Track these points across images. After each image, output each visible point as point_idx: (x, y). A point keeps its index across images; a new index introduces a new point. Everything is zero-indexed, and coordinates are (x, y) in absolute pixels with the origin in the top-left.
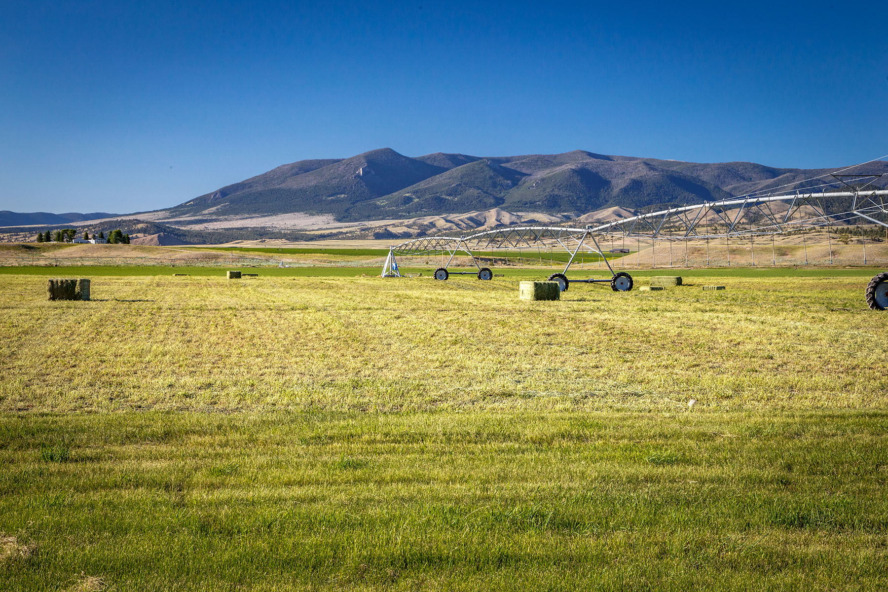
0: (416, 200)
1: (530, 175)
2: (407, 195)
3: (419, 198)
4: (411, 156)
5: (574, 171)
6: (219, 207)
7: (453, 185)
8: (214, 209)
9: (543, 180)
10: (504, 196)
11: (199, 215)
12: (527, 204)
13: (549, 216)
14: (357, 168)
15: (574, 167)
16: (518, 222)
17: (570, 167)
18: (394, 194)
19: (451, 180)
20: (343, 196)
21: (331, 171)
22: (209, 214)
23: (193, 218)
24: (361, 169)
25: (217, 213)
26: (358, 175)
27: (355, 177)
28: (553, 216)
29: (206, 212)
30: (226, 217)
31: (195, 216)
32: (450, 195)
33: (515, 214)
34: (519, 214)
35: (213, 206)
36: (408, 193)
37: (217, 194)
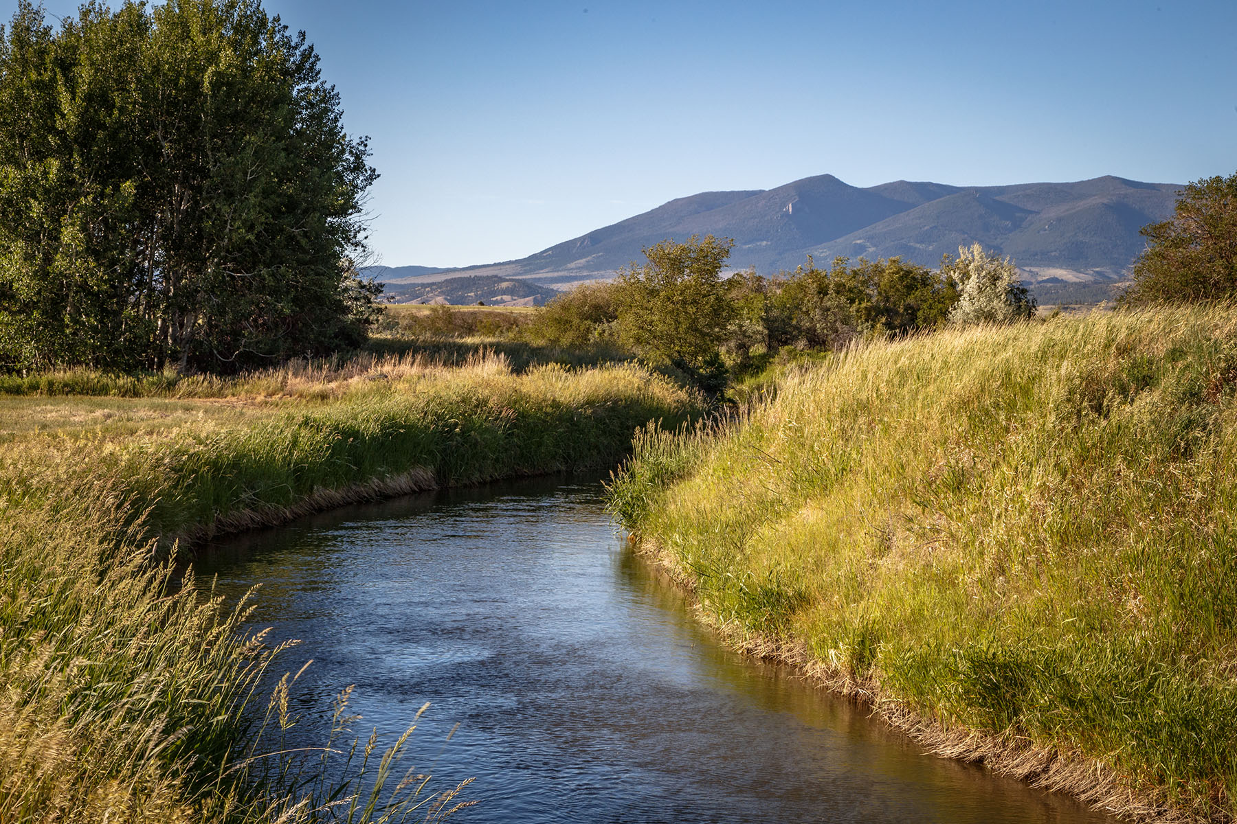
0: (872, 249)
1: (1038, 213)
2: (858, 242)
3: (875, 246)
4: (859, 186)
5: (1106, 206)
6: (589, 258)
7: (926, 228)
8: (583, 261)
9: (1059, 220)
10: (1001, 244)
11: (562, 270)
12: (1036, 254)
13: (1075, 273)
14: (784, 205)
15: (1106, 201)
16: (1033, 281)
17: (1100, 201)
18: (838, 240)
19: (922, 220)
20: (764, 243)
21: (747, 208)
22: (577, 269)
23: (556, 274)
24: (790, 205)
25: (587, 267)
26: (787, 214)
27: (782, 216)
28: (1080, 272)
29: (572, 265)
30: (602, 272)
31: (558, 271)
32: (922, 242)
33: (1027, 269)
34: (1033, 269)
35: (581, 258)
36: (860, 239)
37: (585, 240)
